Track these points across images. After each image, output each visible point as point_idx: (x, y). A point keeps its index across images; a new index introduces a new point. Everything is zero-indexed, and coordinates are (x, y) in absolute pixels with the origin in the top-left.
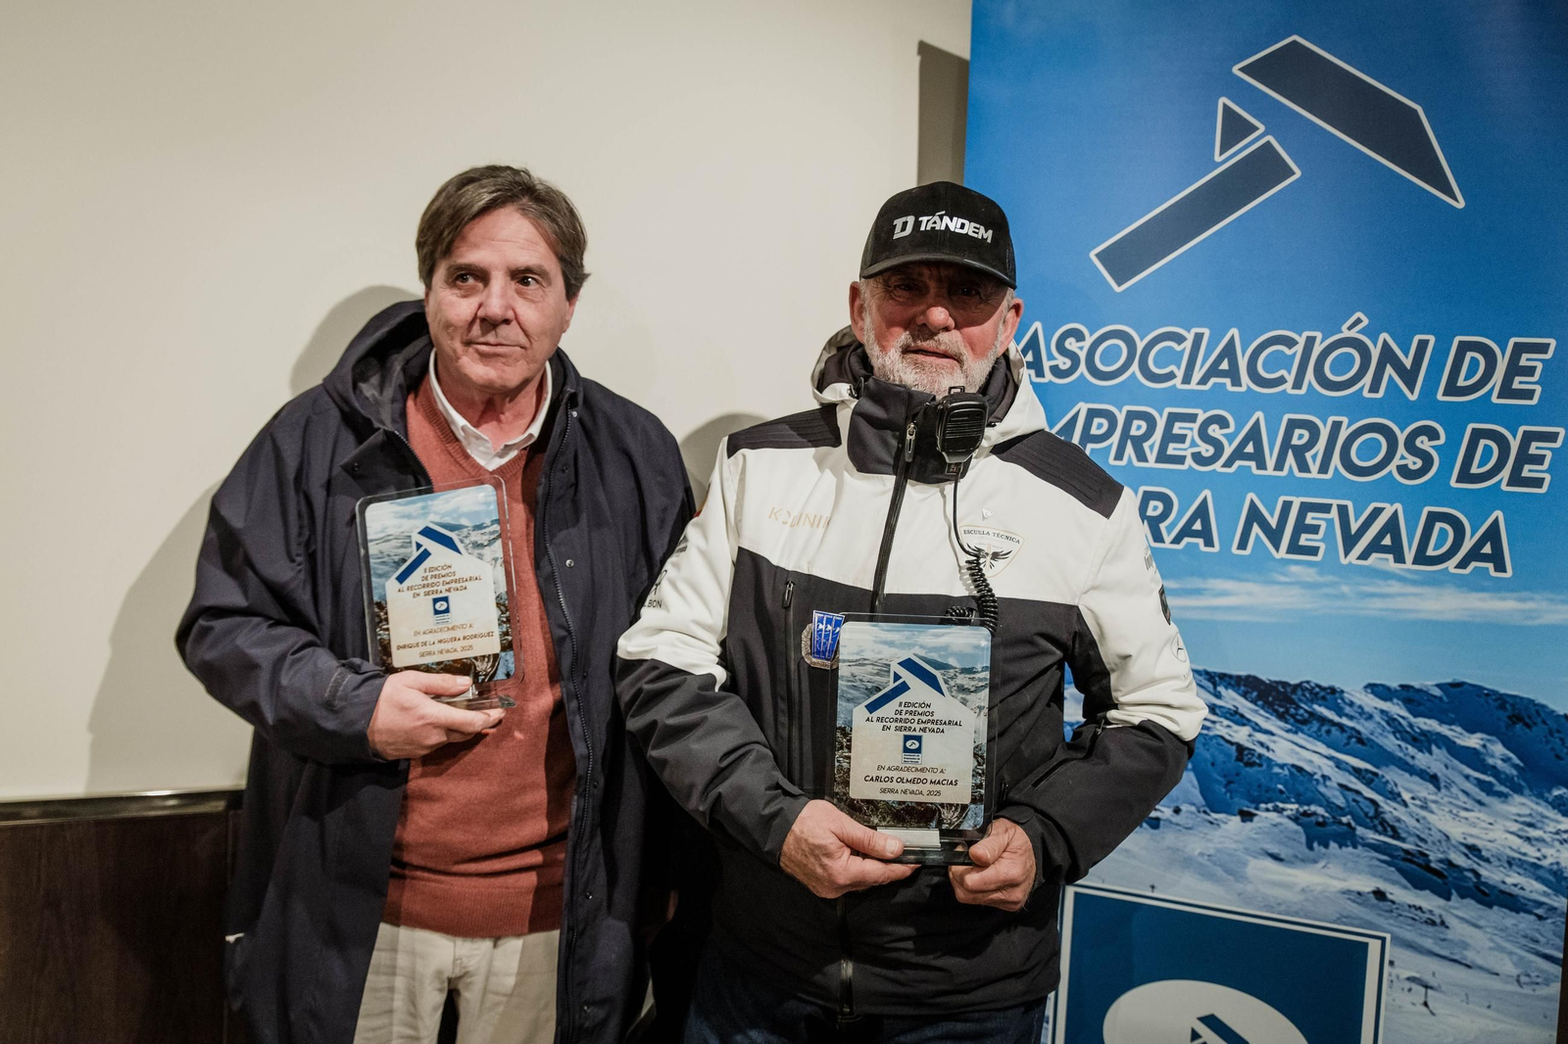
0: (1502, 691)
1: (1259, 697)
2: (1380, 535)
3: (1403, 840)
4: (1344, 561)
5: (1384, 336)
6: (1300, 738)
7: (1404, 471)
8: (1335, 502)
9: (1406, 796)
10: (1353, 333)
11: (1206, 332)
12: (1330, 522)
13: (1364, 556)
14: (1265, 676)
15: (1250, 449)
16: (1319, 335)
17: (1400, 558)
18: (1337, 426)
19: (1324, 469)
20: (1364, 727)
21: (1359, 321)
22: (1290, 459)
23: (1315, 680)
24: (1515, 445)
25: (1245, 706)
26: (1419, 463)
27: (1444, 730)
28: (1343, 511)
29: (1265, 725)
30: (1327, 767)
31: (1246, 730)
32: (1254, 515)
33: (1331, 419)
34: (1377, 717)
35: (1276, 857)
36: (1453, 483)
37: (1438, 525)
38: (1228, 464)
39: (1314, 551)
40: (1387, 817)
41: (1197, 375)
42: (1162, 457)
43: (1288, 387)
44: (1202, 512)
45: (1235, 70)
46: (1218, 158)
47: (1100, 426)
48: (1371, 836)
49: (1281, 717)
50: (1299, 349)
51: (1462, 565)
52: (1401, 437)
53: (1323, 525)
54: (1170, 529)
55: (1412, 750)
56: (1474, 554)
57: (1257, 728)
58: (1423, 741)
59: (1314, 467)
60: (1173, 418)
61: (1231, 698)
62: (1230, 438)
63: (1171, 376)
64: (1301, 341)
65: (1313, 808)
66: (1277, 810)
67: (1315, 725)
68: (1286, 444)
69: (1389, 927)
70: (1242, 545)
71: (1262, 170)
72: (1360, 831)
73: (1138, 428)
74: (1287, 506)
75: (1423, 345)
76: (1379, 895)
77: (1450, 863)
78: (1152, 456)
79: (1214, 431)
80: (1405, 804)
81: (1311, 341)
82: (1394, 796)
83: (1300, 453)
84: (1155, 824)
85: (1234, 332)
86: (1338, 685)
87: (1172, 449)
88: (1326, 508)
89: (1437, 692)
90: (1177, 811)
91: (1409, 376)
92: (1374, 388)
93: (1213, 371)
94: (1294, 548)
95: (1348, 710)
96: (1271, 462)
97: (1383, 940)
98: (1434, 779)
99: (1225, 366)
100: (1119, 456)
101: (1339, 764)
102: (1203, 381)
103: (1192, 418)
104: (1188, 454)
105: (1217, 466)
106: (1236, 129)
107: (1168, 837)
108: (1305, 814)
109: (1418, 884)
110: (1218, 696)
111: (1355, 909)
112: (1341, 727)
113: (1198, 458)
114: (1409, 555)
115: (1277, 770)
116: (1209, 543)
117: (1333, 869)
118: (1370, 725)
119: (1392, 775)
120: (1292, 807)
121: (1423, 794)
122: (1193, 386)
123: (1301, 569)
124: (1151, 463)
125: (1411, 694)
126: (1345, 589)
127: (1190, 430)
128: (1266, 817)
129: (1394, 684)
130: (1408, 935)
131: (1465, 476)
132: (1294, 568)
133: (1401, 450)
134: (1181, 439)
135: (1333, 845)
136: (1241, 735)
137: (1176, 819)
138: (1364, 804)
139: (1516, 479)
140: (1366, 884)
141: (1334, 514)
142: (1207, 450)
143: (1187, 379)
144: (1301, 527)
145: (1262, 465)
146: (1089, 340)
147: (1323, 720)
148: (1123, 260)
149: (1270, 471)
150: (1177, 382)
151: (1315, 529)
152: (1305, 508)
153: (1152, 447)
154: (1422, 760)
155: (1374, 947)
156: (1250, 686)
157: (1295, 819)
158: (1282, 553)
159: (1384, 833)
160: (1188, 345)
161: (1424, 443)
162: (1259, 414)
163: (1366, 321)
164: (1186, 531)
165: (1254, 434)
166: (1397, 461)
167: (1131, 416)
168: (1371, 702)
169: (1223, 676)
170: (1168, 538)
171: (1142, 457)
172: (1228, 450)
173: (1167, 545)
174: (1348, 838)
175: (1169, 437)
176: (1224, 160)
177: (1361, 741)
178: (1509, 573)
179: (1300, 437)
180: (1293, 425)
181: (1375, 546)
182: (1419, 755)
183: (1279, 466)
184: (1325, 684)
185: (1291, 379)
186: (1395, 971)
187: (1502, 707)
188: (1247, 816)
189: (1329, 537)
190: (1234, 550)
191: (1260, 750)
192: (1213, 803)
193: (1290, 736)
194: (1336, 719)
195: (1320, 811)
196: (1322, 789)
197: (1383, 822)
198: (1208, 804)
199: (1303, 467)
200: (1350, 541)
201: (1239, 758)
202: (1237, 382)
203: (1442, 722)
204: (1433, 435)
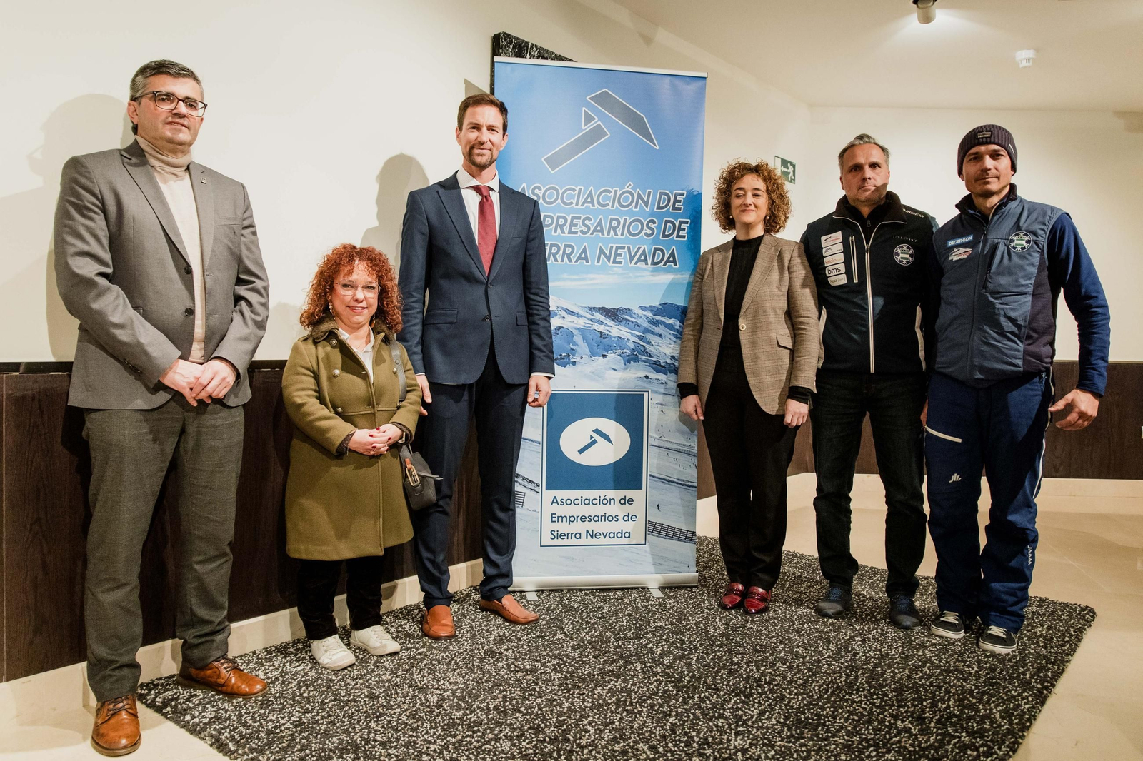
0: (678, 304)
1: (606, 314)
2: (640, 256)
3: (652, 357)
4: (630, 265)
5: (638, 190)
6: (620, 327)
7: (646, 234)
8: (626, 246)
9: (653, 343)
10: (628, 189)
11: (583, 188)
12: (625, 252)
13: (636, 263)
14: (608, 307)
15: (599, 228)
16: (618, 189)
17: (647, 264)
18: (625, 220)
19: (622, 235)
20: (639, 321)
21: (630, 185)
22: (612, 231)
23: (623, 307)
24: (677, 225)
25: (602, 318)
26: (651, 232)
27: (662, 319)
28: (629, 248)
29: (608, 324)
30: (629, 336)
31: (603, 326)
32: (601, 251)
33: (624, 218)
34: (643, 317)
35: (615, 370)
36: (661, 238)
37: (657, 252)
38: (592, 234)
39: (620, 262)
40: (648, 350)
41: (580, 203)
42: (570, 232)
43: (610, 207)
44: (584, 251)
45: (587, 98)
46: (583, 128)
47: (548, 221)
48: (643, 357)
49: (613, 320)
50: (612, 194)
51: (665, 264)
52: (645, 223)
53: (623, 253)
54: (574, 257)
55: (654, 327)
56: (668, 261)
57: (606, 325)
58: (656, 323)
59: (619, 234)
60: (573, 218)
61: (598, 316)
62: (592, 225)
63: (572, 203)
64: (613, 191)
65: (625, 351)
66: (614, 353)
67: (624, 322)
68: (610, 227)
69: (650, 387)
70: (598, 262)
71: (597, 134)
72: (640, 356)
73: (561, 222)
74: (612, 247)
75: (649, 193)
76: (647, 377)
77: (667, 363)
78: (567, 232)
79: (587, 222)
80: (653, 345)
81: (616, 191)
82: (649, 343)
83: (615, 229)
84: (574, 363)
85: (592, 188)
86: (630, 308)
87: (573, 229)
88: (624, 248)
89: (660, 307)
90: (581, 358)
91: (646, 203)
92: (636, 207)
93: (585, 202)
94: (615, 262)
95: (634, 316)
96: (606, 233)
97: (648, 392)
98: (660, 336)
99: (589, 200)
100: (555, 232)
101: (632, 335)
102: (583, 205)
103: (579, 218)
104: (579, 230)
105: (589, 235)
106: (589, 119)
107: (578, 368)
108: (623, 353)
109: (658, 371)
110: (593, 315)
111: (640, 383)
112: (632, 321)
113: (582, 232)
114: (649, 262)
115: (613, 339)
116: (587, 262)
117: (633, 371)
118: (641, 320)
119: (648, 336)
120: (619, 351)
121: (657, 341)
122: (579, 207)
123: (617, 269)
124: (567, 234)
125: (652, 308)
126: (631, 275)
127: (579, 222)
128: (610, 356)
129: (647, 306)
130: (656, 389)
131: (664, 236)
132: (615, 269)
133: (645, 228)
134: (576, 225)
135: (632, 362)
136: (601, 328)
137: (581, 361)
138: (640, 347)
139: (678, 236)
140: (642, 374)
141: (626, 248)
142: (585, 229)
143: (577, 205)
144: (616, 255)
145: (603, 234)
146: (543, 190)
147: (627, 320)
148: (553, 162)
149: (606, 236)
150: (574, 205)
151: (620, 255)
152: (618, 248)
153: (566, 228)
154: (657, 330)
155: (646, 394)
156: (603, 311)
157: (620, 355)
158: (611, 264)
159: (647, 356)
160: (577, 192)
161: (651, 225)
162: (601, 216)
163: (632, 185)
164: (579, 258)
165: (600, 223)
166: (644, 231)
167: (559, 217)
168: (641, 312)
169: (594, 308)
170: (573, 261)
171: (563, 232)
172: (592, 229)
173: (573, 263)
174: (636, 359)
175: (572, 225)
176: (586, 128)
177: (638, 326)
178: (678, 266)
179: (614, 224)
180: (612, 220)
181: (639, 260)
182: (656, 328)
183: (608, 234)
184: (626, 308)
185: (610, 204)
186: (652, 402)
187: (678, 309)
188: (604, 356)
189: (625, 258)
190: (595, 263)
191: (608, 333)
192: (593, 354)
193: (617, 327)
194: (631, 319)
195: (627, 351)
196: (627, 344)
197: (647, 352)
198: (592, 354)
199: (616, 234)
200: (632, 258)
201: (601, 337)
202: (593, 205)
203: (662, 316)
204: (654, 222)
